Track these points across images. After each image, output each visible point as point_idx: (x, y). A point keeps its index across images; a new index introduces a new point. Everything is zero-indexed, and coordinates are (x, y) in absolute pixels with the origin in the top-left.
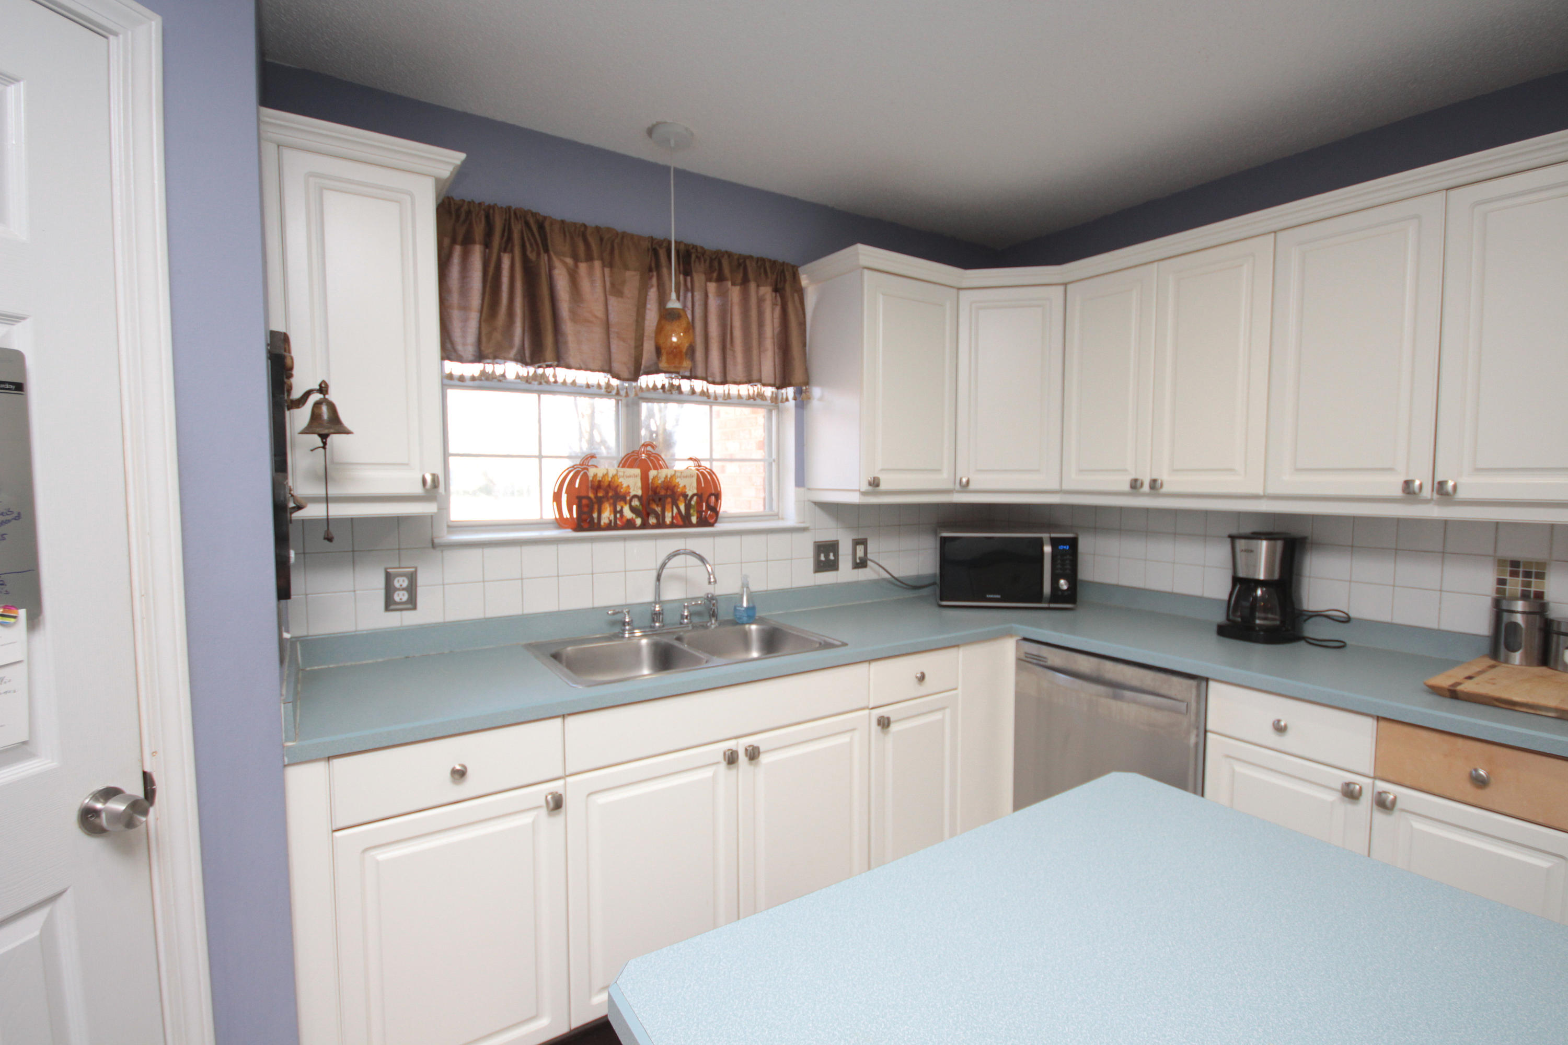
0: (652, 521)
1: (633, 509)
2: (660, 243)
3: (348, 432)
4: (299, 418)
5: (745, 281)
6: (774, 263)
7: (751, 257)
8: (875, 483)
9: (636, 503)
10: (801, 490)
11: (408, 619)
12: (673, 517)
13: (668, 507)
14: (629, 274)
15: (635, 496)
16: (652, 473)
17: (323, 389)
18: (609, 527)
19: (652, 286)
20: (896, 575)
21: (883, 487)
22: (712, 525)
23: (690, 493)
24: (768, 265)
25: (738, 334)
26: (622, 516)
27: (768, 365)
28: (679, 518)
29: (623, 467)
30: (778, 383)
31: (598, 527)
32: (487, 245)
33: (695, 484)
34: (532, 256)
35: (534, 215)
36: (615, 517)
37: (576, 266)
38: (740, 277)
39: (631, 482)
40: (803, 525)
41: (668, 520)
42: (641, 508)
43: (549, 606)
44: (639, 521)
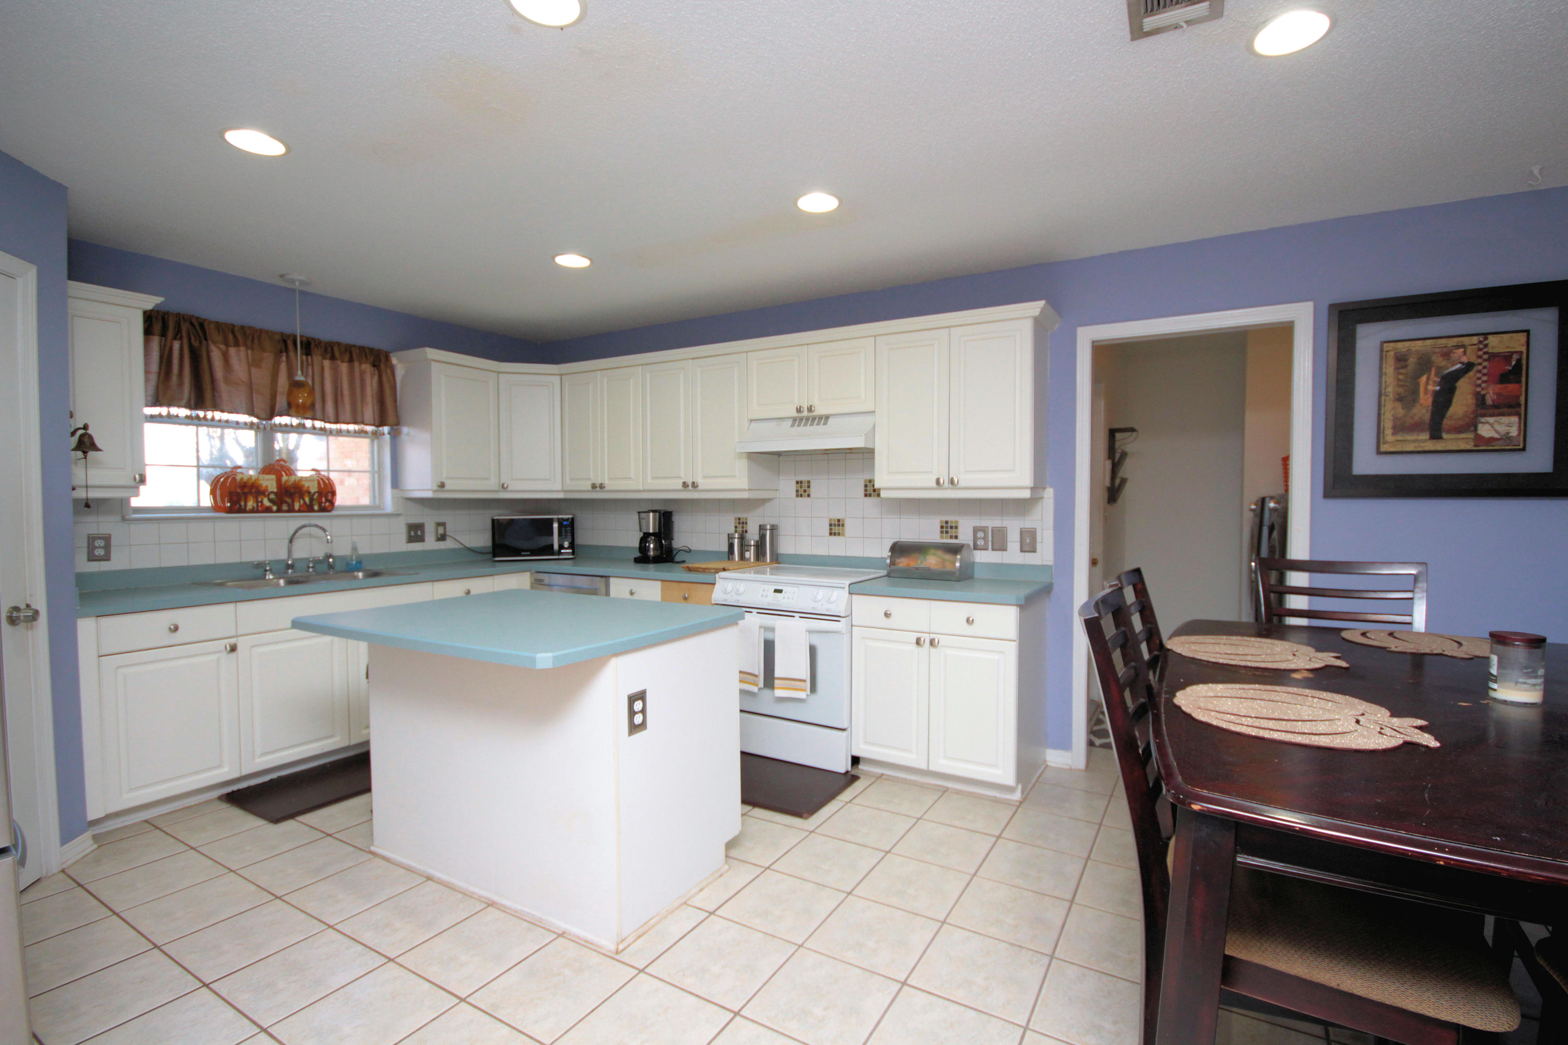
0: (285, 507)
1: (270, 500)
2: (289, 336)
3: (100, 450)
5: (351, 360)
6: (372, 350)
7: (354, 346)
8: (442, 485)
9: (272, 496)
10: (396, 491)
11: (104, 566)
12: (300, 506)
13: (297, 499)
14: (265, 354)
15: (272, 492)
16: (285, 478)
17: (86, 427)
18: (252, 511)
19: (282, 362)
20: (468, 546)
21: (447, 487)
22: (329, 511)
23: (313, 491)
24: (367, 351)
25: (346, 392)
26: (262, 504)
27: (369, 411)
28: (305, 507)
29: (262, 474)
30: (377, 423)
31: (245, 511)
32: (163, 334)
34: (196, 344)
35: (197, 318)
36: (257, 505)
37: (227, 350)
38: (347, 357)
39: (269, 483)
40: (396, 513)
41: (297, 506)
42: (276, 500)
43: (208, 560)
44: (275, 508)
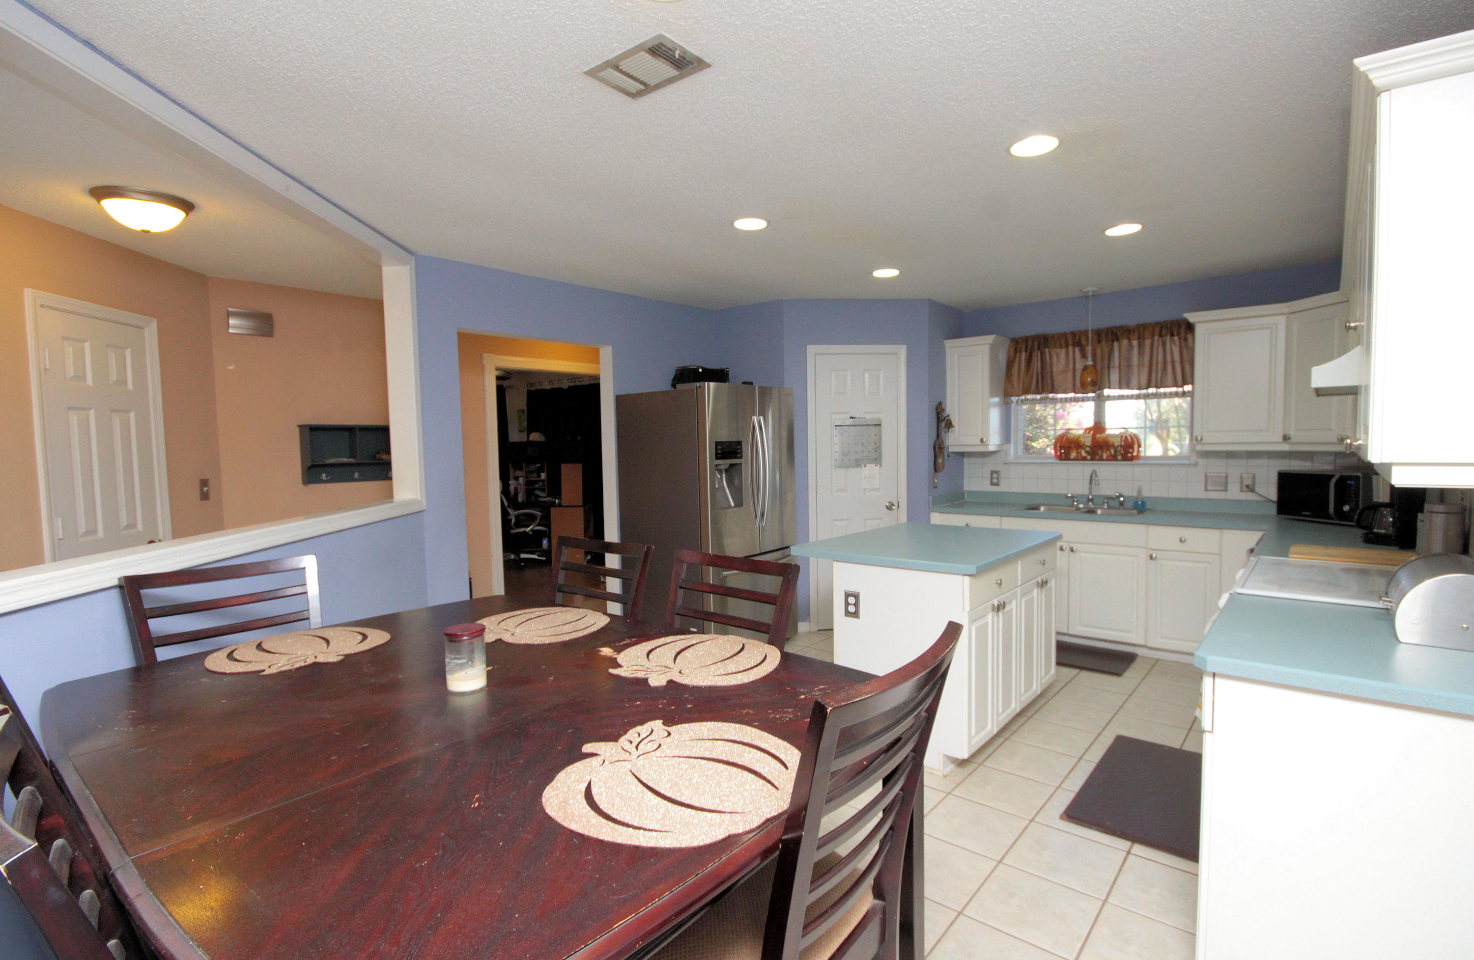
0: (1096, 457)
1: (1086, 452)
4: (943, 424)
5: (1152, 337)
6: (1172, 322)
7: (1157, 323)
8: (1199, 439)
9: (1088, 449)
10: (1194, 444)
11: (996, 489)
12: (1107, 456)
13: (1105, 451)
15: (1087, 446)
16: (1099, 435)
17: (949, 416)
18: (1074, 459)
21: (1207, 441)
22: (1135, 460)
23: (1116, 445)
24: (1168, 324)
26: (1081, 454)
28: (1111, 456)
29: (1088, 432)
31: (1069, 459)
33: (1119, 440)
34: (1043, 351)
35: (1043, 335)
36: (1078, 455)
37: (1061, 351)
40: (1194, 463)
41: (1105, 456)
42: (1091, 451)
44: (1089, 457)
